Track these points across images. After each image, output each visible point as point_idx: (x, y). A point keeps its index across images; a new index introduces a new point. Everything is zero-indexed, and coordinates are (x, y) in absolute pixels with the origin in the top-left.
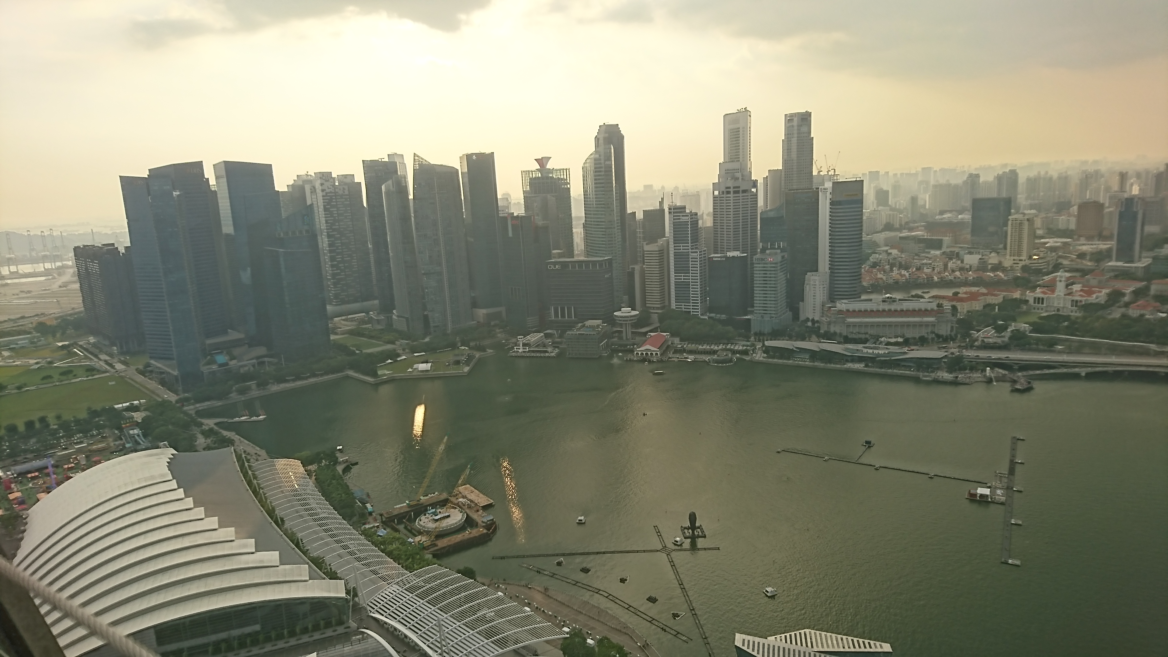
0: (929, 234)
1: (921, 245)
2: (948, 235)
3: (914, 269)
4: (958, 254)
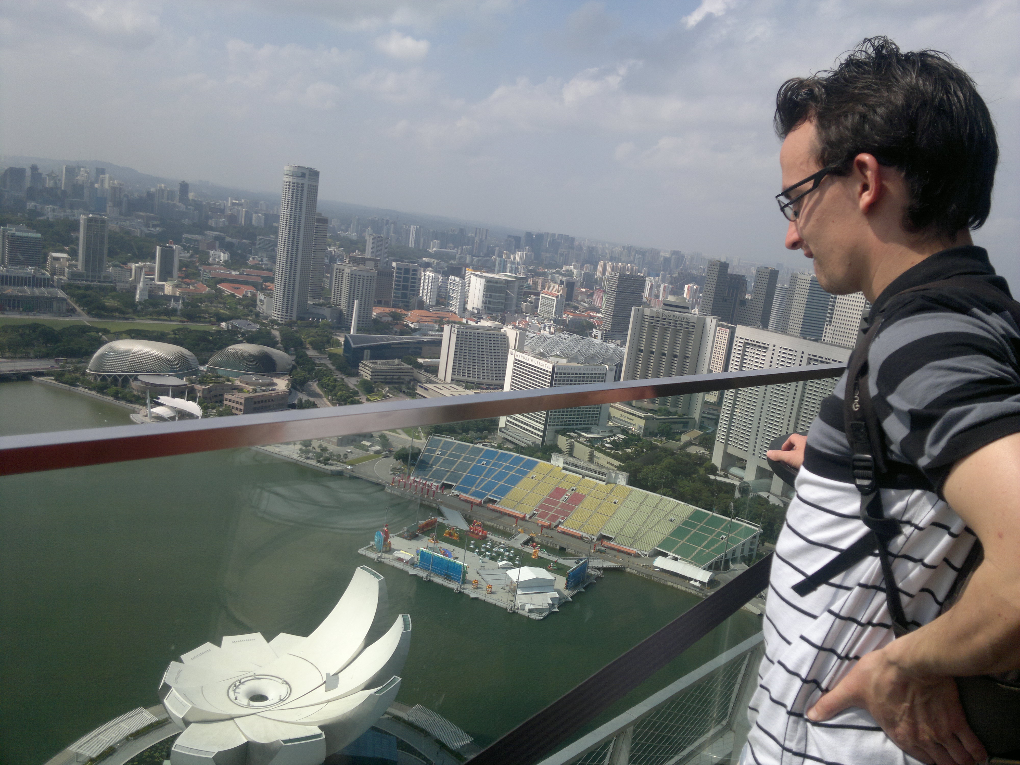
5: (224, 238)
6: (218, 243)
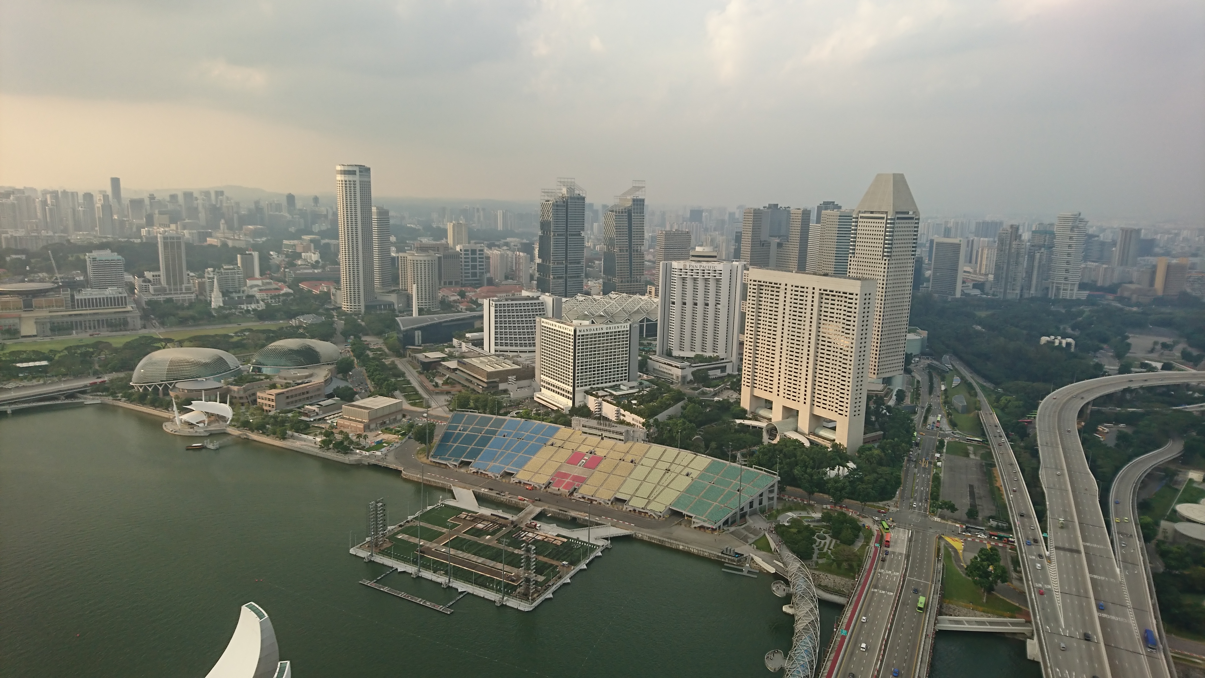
5: (319, 241)
6: (312, 245)
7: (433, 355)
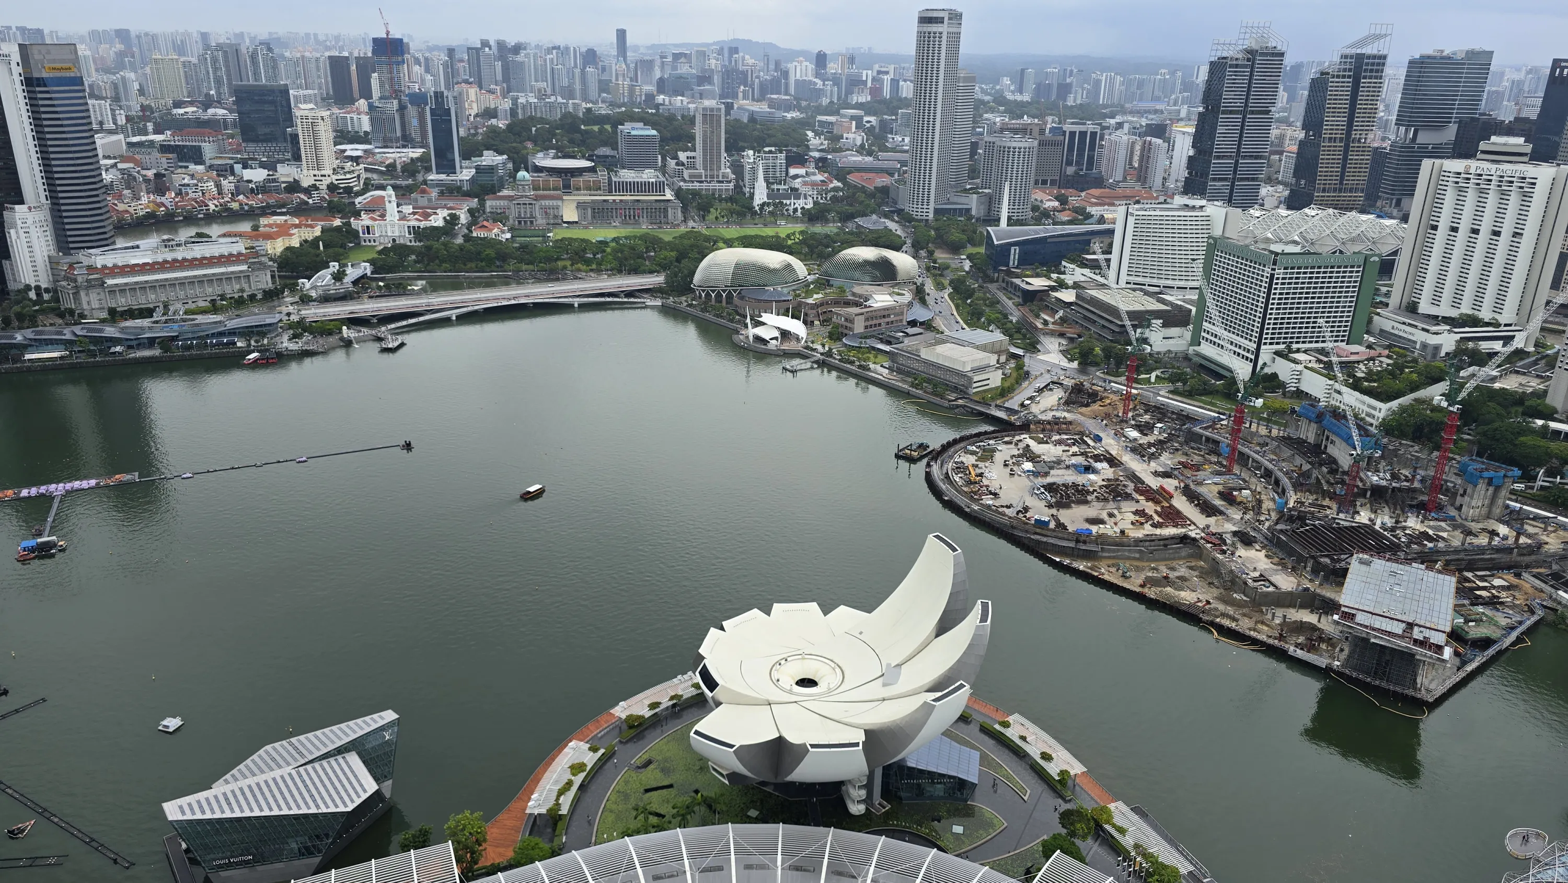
0: (176, 138)
1: (171, 156)
2: (207, 139)
3: (173, 195)
4: (232, 168)
5: (861, 118)
7: (1038, 283)
